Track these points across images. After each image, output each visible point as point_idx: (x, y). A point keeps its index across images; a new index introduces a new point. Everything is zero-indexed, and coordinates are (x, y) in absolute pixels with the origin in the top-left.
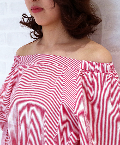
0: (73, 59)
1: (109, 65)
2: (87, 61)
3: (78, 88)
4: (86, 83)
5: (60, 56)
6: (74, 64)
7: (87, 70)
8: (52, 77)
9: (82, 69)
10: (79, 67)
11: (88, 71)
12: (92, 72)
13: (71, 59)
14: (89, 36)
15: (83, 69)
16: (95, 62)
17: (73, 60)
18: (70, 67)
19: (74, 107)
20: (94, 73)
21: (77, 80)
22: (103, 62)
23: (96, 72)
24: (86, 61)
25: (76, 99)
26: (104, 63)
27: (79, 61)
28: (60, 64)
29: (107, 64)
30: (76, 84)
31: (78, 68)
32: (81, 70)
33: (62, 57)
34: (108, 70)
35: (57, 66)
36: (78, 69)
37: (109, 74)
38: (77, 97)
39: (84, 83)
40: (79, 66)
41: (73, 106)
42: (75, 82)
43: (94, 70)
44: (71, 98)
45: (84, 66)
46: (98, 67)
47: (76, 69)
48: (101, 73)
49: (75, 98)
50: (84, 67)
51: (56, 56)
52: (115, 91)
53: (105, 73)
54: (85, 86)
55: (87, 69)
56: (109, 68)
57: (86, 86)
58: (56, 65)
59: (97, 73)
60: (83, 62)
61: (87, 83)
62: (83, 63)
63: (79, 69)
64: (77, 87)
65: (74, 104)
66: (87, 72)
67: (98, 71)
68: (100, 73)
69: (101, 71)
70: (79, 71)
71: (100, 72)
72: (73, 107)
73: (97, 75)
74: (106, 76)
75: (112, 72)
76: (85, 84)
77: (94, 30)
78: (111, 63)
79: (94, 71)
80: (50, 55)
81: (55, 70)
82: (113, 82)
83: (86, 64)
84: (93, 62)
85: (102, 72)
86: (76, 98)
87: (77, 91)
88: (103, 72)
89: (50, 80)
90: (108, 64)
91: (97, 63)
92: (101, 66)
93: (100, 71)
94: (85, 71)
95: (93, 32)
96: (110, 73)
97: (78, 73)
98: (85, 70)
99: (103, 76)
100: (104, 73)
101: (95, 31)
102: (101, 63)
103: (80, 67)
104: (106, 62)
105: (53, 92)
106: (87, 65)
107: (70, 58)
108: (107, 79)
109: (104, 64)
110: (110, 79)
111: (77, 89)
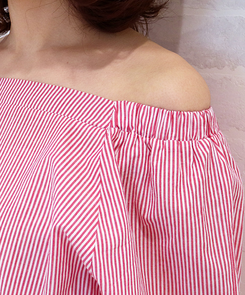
0: (93, 96)
1: (202, 118)
2: (133, 103)
3: (103, 189)
4: (130, 171)
5: (54, 86)
6: (94, 111)
7: (134, 130)
8: (26, 147)
9: (117, 126)
10: (110, 119)
11: (135, 135)
12: (148, 139)
13: (85, 94)
14: (147, 24)
15: (119, 125)
16: (157, 109)
17: (91, 98)
18: (80, 119)
19: (94, 249)
20: (155, 140)
21: (100, 165)
22: (181, 109)
23: (161, 139)
24: (129, 103)
25: (97, 226)
26: (186, 113)
27: (108, 101)
28: (52, 107)
29: (195, 113)
30: (99, 175)
31: (105, 122)
32: (113, 129)
33: (61, 88)
34: (196, 134)
35: (43, 115)
36: (105, 127)
37: (200, 146)
38: (102, 218)
39: (125, 172)
40: (109, 117)
41: (91, 245)
42: (97, 171)
43: (155, 132)
44: (84, 218)
45: (125, 118)
46: (167, 123)
47: (99, 125)
48: (176, 142)
49: (96, 221)
50: (125, 120)
51: (43, 84)
52: (218, 194)
53: (187, 142)
54: (128, 178)
55: (133, 128)
56: (200, 126)
57: (132, 177)
58: (39, 111)
59: (164, 140)
60: (121, 105)
61: (134, 171)
62: (121, 108)
63: (108, 125)
64: (100, 186)
65: (95, 241)
66: (134, 138)
67: (165, 134)
68: (171, 141)
69: (175, 137)
70: (109, 132)
71: (173, 139)
72: (89, 247)
73: (164, 147)
74: (190, 151)
75: (209, 137)
76: (127, 173)
77: (159, 4)
78: (206, 112)
79: (154, 135)
80: (27, 82)
81: (37, 126)
82: (214, 167)
83: (129, 112)
84: (153, 108)
85: (177, 139)
86: (98, 221)
87: (101, 198)
88: (181, 138)
89: (22, 157)
90: (198, 114)
91: (165, 110)
92: (177, 122)
93: (172, 134)
94: (127, 133)
95: (156, 10)
96: (201, 140)
97: (105, 138)
98: (126, 129)
99: (182, 152)
100: (183, 142)
101: (161, 7)
102: (175, 112)
103: (111, 121)
104: (192, 109)
105: (25, 193)
106: (132, 116)
107: (82, 92)
108: (194, 160)
109: (184, 115)
110: (202, 161)
111: (100, 191)
